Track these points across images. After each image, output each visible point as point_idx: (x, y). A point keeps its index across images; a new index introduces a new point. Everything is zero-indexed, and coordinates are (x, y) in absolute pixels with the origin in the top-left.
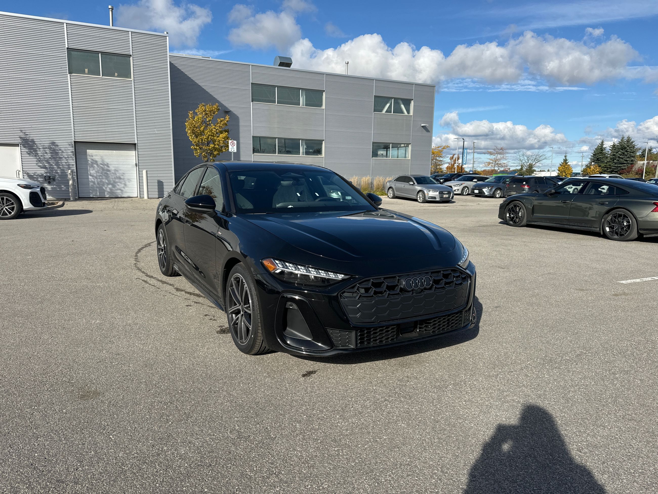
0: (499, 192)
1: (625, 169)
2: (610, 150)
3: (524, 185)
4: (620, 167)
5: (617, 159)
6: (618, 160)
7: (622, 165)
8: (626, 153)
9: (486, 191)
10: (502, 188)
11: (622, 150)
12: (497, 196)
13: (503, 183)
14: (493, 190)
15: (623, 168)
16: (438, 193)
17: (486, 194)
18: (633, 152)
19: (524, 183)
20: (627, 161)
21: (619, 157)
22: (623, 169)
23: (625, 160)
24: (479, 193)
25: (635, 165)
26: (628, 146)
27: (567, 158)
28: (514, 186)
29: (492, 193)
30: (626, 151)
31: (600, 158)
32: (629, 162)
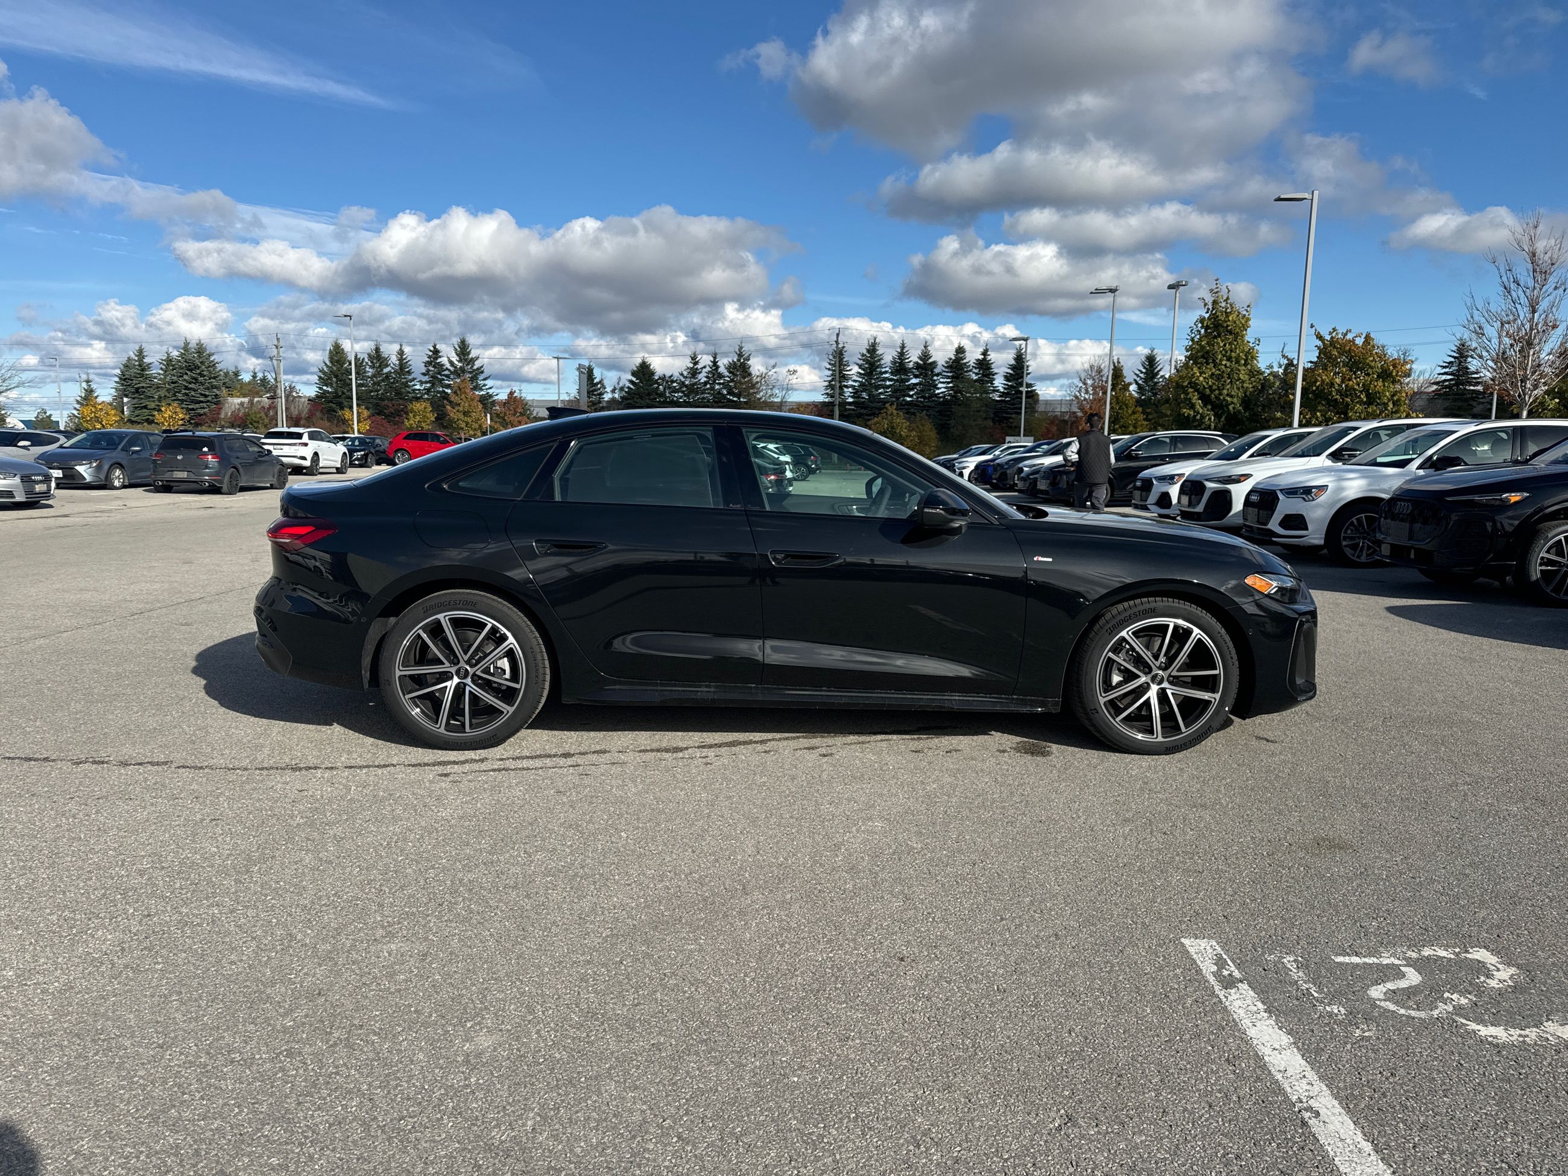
0: (118, 472)
1: (205, 414)
2: (161, 369)
3: (206, 454)
4: (193, 409)
5: (184, 391)
6: (186, 394)
7: (197, 406)
8: (201, 379)
9: (84, 470)
10: (124, 463)
11: (191, 370)
12: (117, 483)
13: (122, 450)
14: (106, 467)
15: (202, 411)
16: (17, 480)
17: (88, 478)
18: (214, 378)
19: (205, 449)
20: (206, 396)
21: (187, 388)
22: (201, 415)
23: (201, 394)
24: (65, 476)
25: (223, 404)
26: (202, 363)
27: (94, 386)
28: (179, 457)
29: (103, 477)
30: (201, 375)
31: (143, 387)
32: (209, 398)
